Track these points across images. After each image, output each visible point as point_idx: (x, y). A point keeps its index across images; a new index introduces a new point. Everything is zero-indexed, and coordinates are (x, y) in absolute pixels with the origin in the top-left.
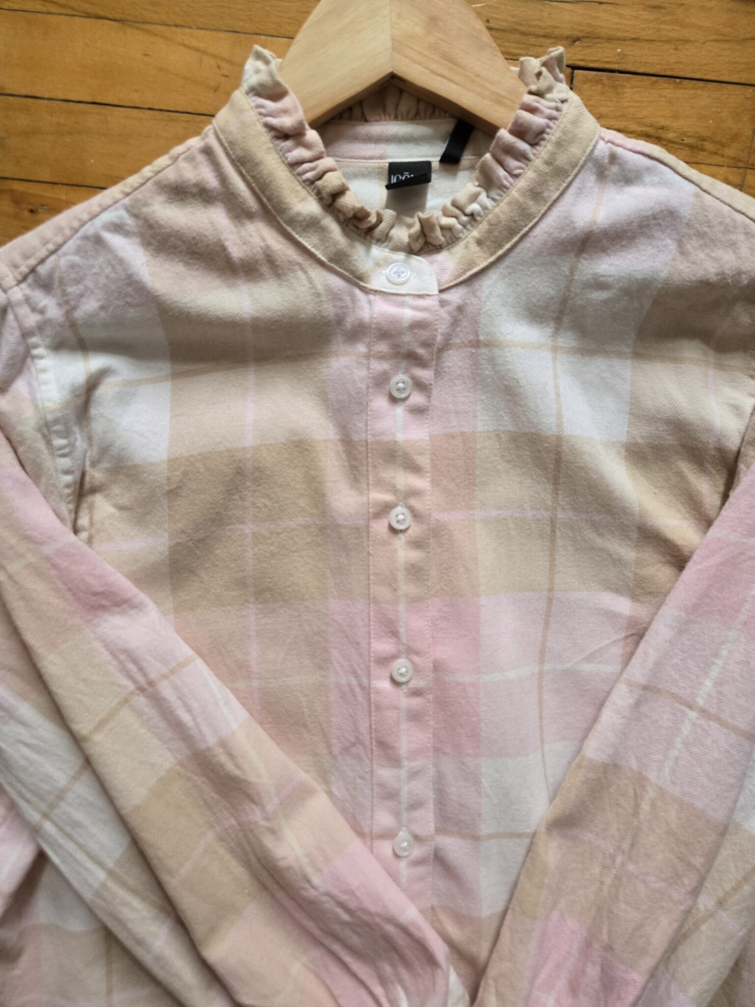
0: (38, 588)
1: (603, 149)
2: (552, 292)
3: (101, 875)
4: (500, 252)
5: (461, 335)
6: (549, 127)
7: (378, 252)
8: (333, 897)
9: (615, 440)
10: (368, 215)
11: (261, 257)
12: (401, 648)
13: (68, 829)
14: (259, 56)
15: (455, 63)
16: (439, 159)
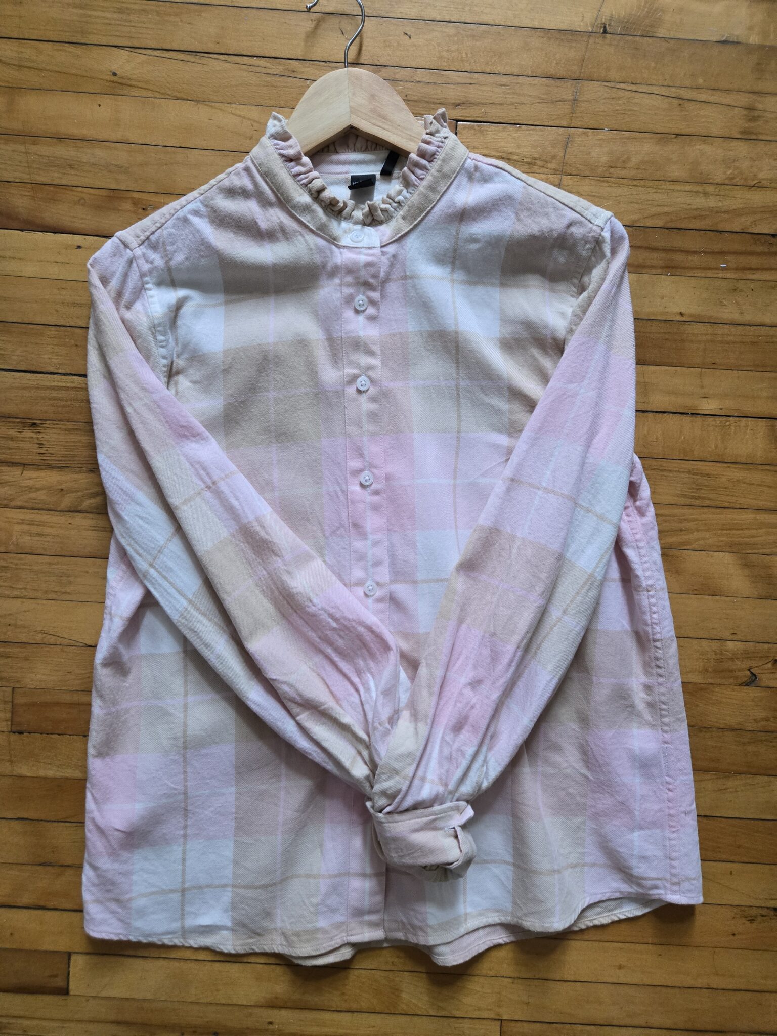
0: (150, 418)
1: (470, 164)
2: (447, 246)
3: (185, 603)
4: (415, 223)
5: (396, 273)
6: (438, 151)
7: (345, 224)
8: (326, 611)
9: (493, 337)
10: (338, 202)
11: (277, 228)
12: (366, 464)
13: (164, 573)
14: (275, 118)
15: (386, 119)
16: (380, 173)
